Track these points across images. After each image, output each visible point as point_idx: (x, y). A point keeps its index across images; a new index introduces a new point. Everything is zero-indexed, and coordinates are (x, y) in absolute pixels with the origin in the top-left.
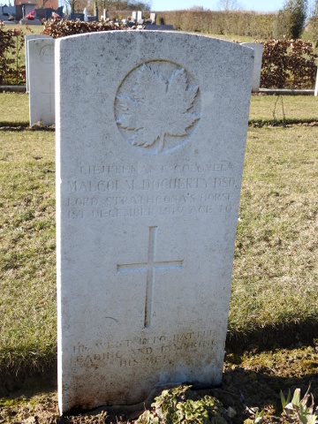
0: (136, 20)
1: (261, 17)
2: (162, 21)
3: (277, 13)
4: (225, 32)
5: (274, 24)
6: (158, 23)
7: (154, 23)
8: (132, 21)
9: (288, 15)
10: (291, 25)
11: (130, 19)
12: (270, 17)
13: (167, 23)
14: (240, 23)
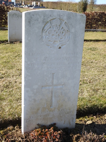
0: (33, 5)
1: (73, 4)
2: (42, 5)
3: (78, 3)
4: (62, 9)
5: (77, 6)
6: (41, 6)
7: (39, 6)
8: (32, 5)
9: (82, 3)
10: (83, 7)
11: (31, 4)
12: (76, 4)
13: (44, 6)
14: (67, 6)
